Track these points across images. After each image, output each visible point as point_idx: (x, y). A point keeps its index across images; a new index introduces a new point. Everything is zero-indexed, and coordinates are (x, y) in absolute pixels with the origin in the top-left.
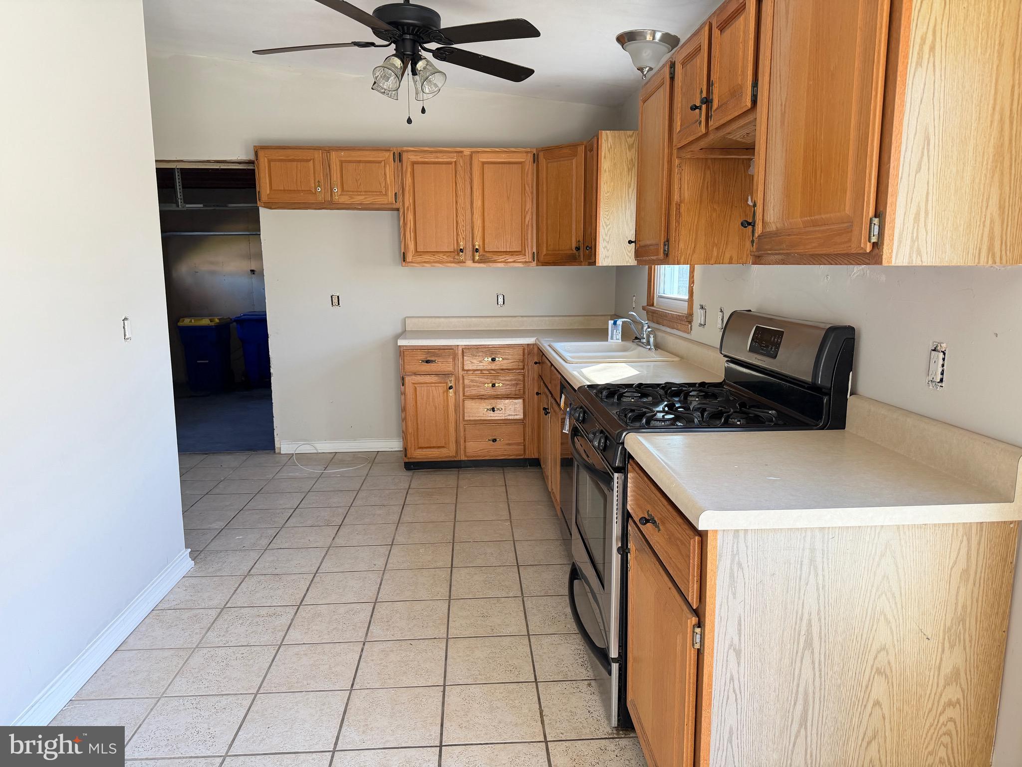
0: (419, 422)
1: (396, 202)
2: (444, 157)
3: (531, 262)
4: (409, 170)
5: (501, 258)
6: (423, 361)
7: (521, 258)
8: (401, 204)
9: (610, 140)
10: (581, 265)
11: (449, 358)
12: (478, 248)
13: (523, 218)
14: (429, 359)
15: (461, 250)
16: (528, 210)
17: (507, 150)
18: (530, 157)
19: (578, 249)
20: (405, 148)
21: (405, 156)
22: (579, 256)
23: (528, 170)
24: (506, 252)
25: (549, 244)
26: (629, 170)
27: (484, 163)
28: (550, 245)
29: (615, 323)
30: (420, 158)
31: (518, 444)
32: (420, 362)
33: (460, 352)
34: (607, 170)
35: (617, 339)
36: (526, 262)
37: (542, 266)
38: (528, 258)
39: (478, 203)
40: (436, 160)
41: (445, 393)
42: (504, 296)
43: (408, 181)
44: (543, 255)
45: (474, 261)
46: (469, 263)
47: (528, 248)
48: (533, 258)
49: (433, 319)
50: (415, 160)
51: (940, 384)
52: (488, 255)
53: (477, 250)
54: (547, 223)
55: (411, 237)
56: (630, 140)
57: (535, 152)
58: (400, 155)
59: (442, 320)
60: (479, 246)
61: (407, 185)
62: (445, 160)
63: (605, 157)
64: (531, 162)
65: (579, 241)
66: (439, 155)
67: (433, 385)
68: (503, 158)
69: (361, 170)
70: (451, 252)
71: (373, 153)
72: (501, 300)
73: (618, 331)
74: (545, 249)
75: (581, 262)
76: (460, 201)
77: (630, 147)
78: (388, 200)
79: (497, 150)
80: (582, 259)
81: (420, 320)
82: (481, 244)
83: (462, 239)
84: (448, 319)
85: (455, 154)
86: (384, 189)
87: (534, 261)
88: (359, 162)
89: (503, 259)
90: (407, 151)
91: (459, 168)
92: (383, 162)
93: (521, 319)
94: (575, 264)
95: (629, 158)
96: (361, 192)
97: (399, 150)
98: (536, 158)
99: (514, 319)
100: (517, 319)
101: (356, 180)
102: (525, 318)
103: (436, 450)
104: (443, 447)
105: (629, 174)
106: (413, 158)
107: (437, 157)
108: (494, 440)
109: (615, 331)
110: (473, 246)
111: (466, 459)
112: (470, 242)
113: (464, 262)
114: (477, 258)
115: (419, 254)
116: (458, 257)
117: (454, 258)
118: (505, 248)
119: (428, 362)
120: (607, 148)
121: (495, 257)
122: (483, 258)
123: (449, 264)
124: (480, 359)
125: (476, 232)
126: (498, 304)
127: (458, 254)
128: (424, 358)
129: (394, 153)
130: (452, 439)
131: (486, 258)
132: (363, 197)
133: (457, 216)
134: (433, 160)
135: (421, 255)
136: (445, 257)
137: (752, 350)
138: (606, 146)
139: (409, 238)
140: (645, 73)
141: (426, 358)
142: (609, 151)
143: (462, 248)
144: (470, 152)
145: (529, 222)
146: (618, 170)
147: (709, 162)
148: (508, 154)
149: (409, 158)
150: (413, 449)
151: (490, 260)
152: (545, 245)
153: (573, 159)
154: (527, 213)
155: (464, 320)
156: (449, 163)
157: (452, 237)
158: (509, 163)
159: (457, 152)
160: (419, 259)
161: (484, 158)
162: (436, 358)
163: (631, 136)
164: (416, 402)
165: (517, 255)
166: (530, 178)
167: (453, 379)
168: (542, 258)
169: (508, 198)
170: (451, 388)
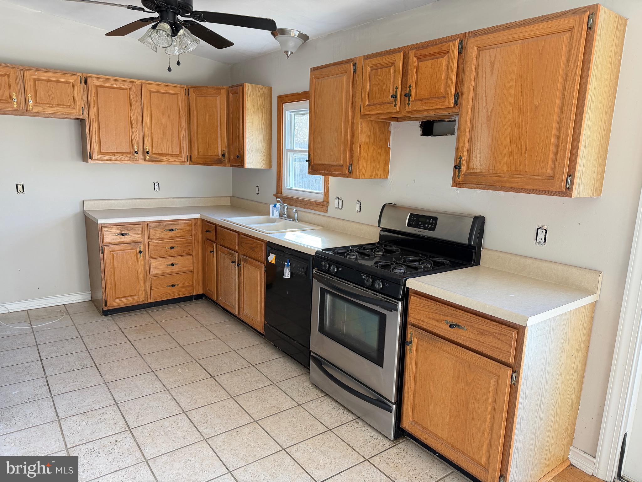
0: (116, 279)
1: (83, 114)
2: (122, 84)
3: (185, 162)
4: (94, 91)
5: (165, 158)
6: (119, 234)
7: (179, 159)
8: (87, 116)
9: (250, 89)
10: (225, 166)
11: (139, 231)
12: (148, 151)
13: (180, 132)
14: (123, 232)
15: (136, 152)
16: (183, 126)
17: (167, 85)
18: (183, 91)
19: (223, 155)
20: (89, 75)
21: (90, 81)
22: (224, 160)
23: (182, 100)
24: (168, 155)
25: (199, 151)
26: (261, 110)
27: (151, 92)
28: (201, 151)
29: (275, 206)
30: (103, 83)
31: (189, 286)
32: (117, 235)
33: (146, 226)
34: (249, 108)
35: (276, 216)
36: (183, 162)
37: (194, 165)
38: (184, 159)
39: (147, 120)
40: (115, 86)
41: (136, 256)
42: (159, 184)
43: (93, 99)
44: (195, 158)
45: (145, 160)
46: (141, 161)
47: (184, 153)
48: (187, 159)
49: (106, 201)
50: (99, 84)
51: (544, 244)
52: (156, 156)
53: (148, 153)
54: (198, 137)
55: (96, 141)
56: (262, 91)
57: (186, 88)
58: (86, 80)
59: (113, 201)
60: (149, 149)
61: (93, 103)
62: (122, 87)
63: (247, 100)
64: (184, 95)
65: (224, 151)
66: (117, 82)
67: (126, 251)
68: (165, 89)
69: (53, 88)
70: (127, 153)
71: (63, 76)
72: (157, 187)
73: (277, 211)
74: (196, 154)
75: (226, 164)
76: (134, 117)
77: (262, 95)
78: (77, 112)
79: (160, 83)
80: (226, 162)
81: (96, 202)
82: (150, 148)
83: (136, 144)
84: (118, 201)
85: (130, 83)
86: (73, 104)
87: (187, 161)
88: (51, 81)
89: (166, 159)
90: (92, 77)
91: (133, 93)
92: (72, 83)
93: (172, 199)
94: (221, 165)
95: (261, 103)
96: (53, 104)
97: (85, 75)
98: (187, 93)
99: (168, 200)
100: (170, 199)
101: (48, 95)
102: (175, 199)
103: (130, 298)
104: (135, 295)
105: (261, 112)
106: (97, 82)
107: (116, 84)
108: (173, 286)
109: (275, 211)
110: (144, 149)
111: (152, 301)
112: (142, 146)
113: (138, 161)
114: (148, 158)
115: (103, 154)
116: (134, 157)
117: (130, 158)
118: (167, 152)
119: (123, 234)
120: (248, 94)
121: (161, 158)
122: (152, 158)
123: (126, 162)
124: (162, 231)
125: (146, 139)
126: (155, 189)
127: (133, 155)
128: (120, 232)
129: (80, 77)
130: (142, 288)
131: (154, 158)
132: (55, 109)
133: (131, 127)
134: (113, 86)
135: (104, 155)
136: (123, 157)
137: (409, 225)
138: (248, 93)
139: (95, 142)
140: (289, 55)
141: (121, 232)
142: (250, 96)
143: (136, 150)
144: (140, 82)
145: (184, 134)
146: (255, 109)
147: (373, 122)
148: (168, 88)
149: (93, 82)
150: (112, 299)
151: (157, 159)
152: (196, 151)
153: (218, 96)
154: (182, 128)
155: (130, 201)
156: (126, 89)
157: (129, 142)
158: (169, 93)
159: (131, 82)
160: (102, 157)
161: (151, 88)
162: (129, 232)
163: (262, 89)
164: (114, 265)
165: (176, 157)
166: (184, 105)
167: (141, 246)
168: (194, 160)
169: (169, 117)
170: (140, 252)
